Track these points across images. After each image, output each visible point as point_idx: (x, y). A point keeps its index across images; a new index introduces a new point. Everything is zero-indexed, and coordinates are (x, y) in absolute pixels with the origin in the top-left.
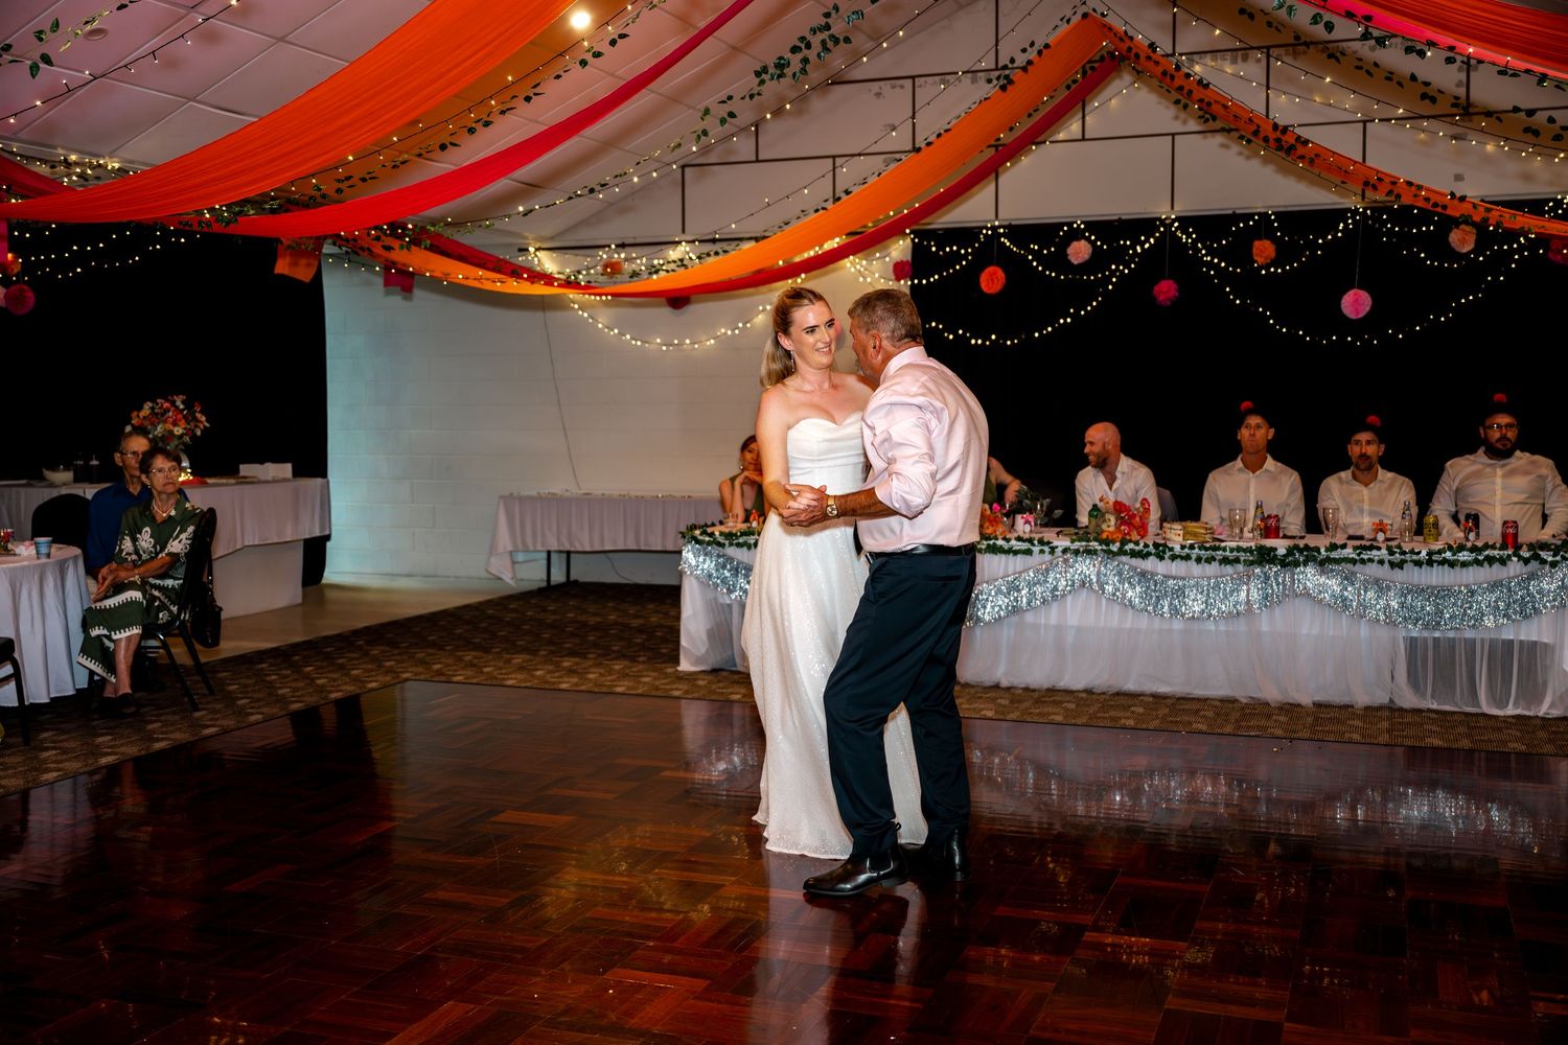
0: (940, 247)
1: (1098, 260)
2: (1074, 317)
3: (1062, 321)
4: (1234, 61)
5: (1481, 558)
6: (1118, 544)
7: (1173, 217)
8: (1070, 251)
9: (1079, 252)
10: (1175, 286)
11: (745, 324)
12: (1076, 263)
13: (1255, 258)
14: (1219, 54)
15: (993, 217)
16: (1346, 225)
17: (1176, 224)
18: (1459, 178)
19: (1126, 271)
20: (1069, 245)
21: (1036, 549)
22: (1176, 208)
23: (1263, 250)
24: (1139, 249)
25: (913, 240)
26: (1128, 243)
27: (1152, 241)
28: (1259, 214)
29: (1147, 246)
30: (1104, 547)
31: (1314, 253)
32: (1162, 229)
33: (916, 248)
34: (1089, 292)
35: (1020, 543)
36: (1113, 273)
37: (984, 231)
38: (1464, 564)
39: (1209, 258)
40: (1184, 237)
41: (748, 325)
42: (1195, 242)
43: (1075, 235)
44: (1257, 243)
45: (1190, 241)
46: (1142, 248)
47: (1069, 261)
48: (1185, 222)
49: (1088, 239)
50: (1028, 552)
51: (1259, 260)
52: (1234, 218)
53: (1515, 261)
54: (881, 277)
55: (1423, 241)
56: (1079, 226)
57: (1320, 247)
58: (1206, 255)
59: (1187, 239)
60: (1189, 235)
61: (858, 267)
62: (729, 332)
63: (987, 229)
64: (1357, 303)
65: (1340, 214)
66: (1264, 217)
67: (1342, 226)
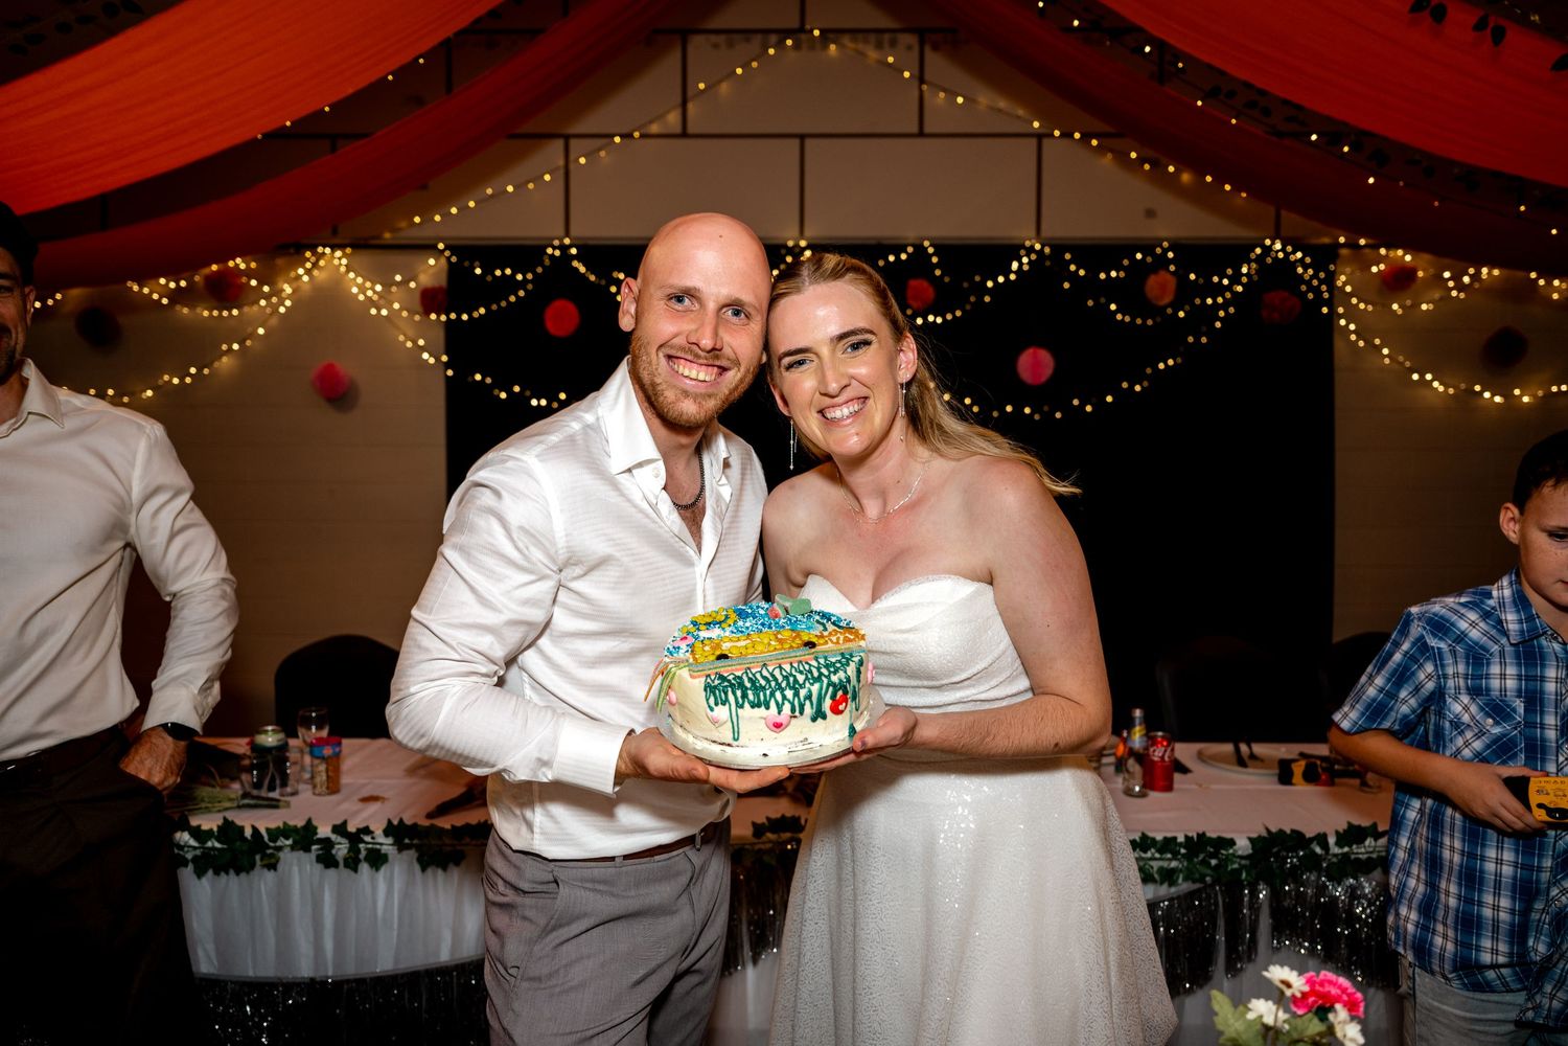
0: (488, 270)
4: (879, 46)
7: (803, 244)
11: (200, 370)
13: (910, 302)
14: (860, 36)
15: (561, 232)
16: (1021, 264)
18: (1150, 214)
22: (808, 232)
23: (918, 292)
25: (448, 259)
28: (913, 246)
31: (980, 299)
32: (789, 259)
33: (453, 269)
37: (549, 251)
41: (206, 371)
44: (913, 283)
51: (913, 305)
52: (883, 250)
53: (1221, 319)
54: (401, 309)
55: (1112, 289)
57: (989, 292)
61: (370, 293)
62: (176, 381)
63: (554, 248)
64: (1036, 365)
65: (1014, 251)
66: (920, 249)
67: (1015, 265)
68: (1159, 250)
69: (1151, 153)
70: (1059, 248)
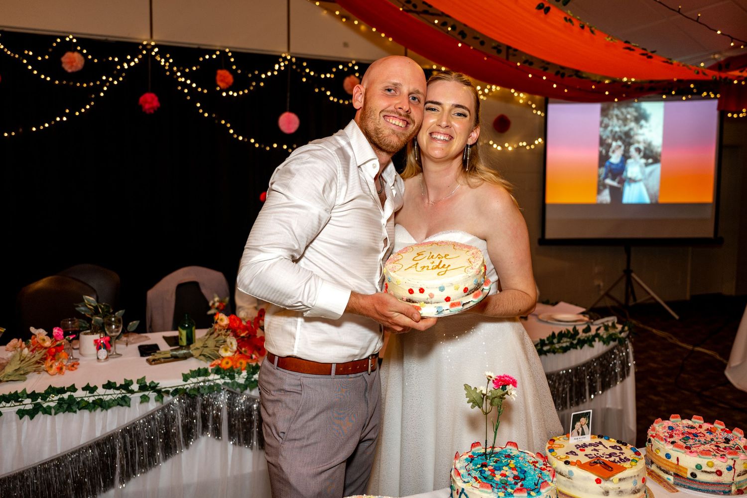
1: (89, 72)
2: (70, 116)
3: (58, 119)
5: (575, 342)
6: (244, 374)
7: (153, 43)
8: (64, 59)
9: (73, 61)
10: (156, 98)
12: (70, 71)
13: (219, 83)
16: (280, 66)
17: (156, 50)
18: (346, 45)
19: (116, 83)
20: (63, 55)
21: (135, 398)
22: (155, 37)
23: (224, 77)
24: (126, 66)
26: (116, 59)
27: (136, 60)
28: (219, 51)
29: (132, 64)
30: (228, 380)
31: (258, 84)
32: (144, 52)
34: (82, 97)
35: (111, 391)
36: (103, 83)
38: (565, 350)
39: (183, 80)
40: (163, 60)
42: (171, 65)
43: (69, 47)
44: (220, 72)
45: (167, 64)
46: (129, 65)
47: (63, 69)
48: (164, 50)
49: (80, 52)
50: (123, 402)
51: (220, 85)
52: (202, 51)
55: (327, 83)
56: (71, 40)
57: (263, 80)
58: (181, 77)
59: (165, 62)
60: (167, 60)
64: (289, 122)
65: (275, 59)
66: (223, 53)
67: (277, 67)
68: (350, 65)
69: (347, 13)
70: (300, 60)
